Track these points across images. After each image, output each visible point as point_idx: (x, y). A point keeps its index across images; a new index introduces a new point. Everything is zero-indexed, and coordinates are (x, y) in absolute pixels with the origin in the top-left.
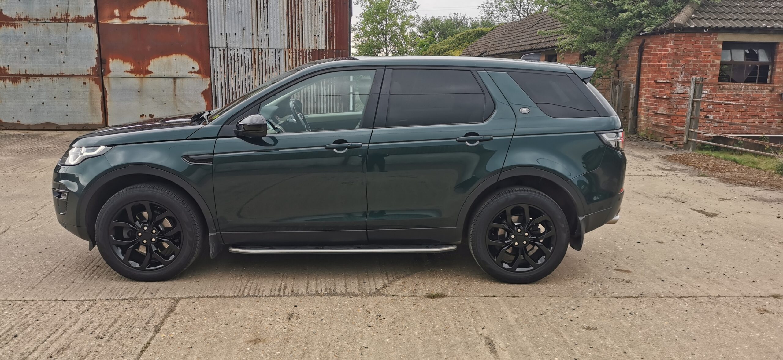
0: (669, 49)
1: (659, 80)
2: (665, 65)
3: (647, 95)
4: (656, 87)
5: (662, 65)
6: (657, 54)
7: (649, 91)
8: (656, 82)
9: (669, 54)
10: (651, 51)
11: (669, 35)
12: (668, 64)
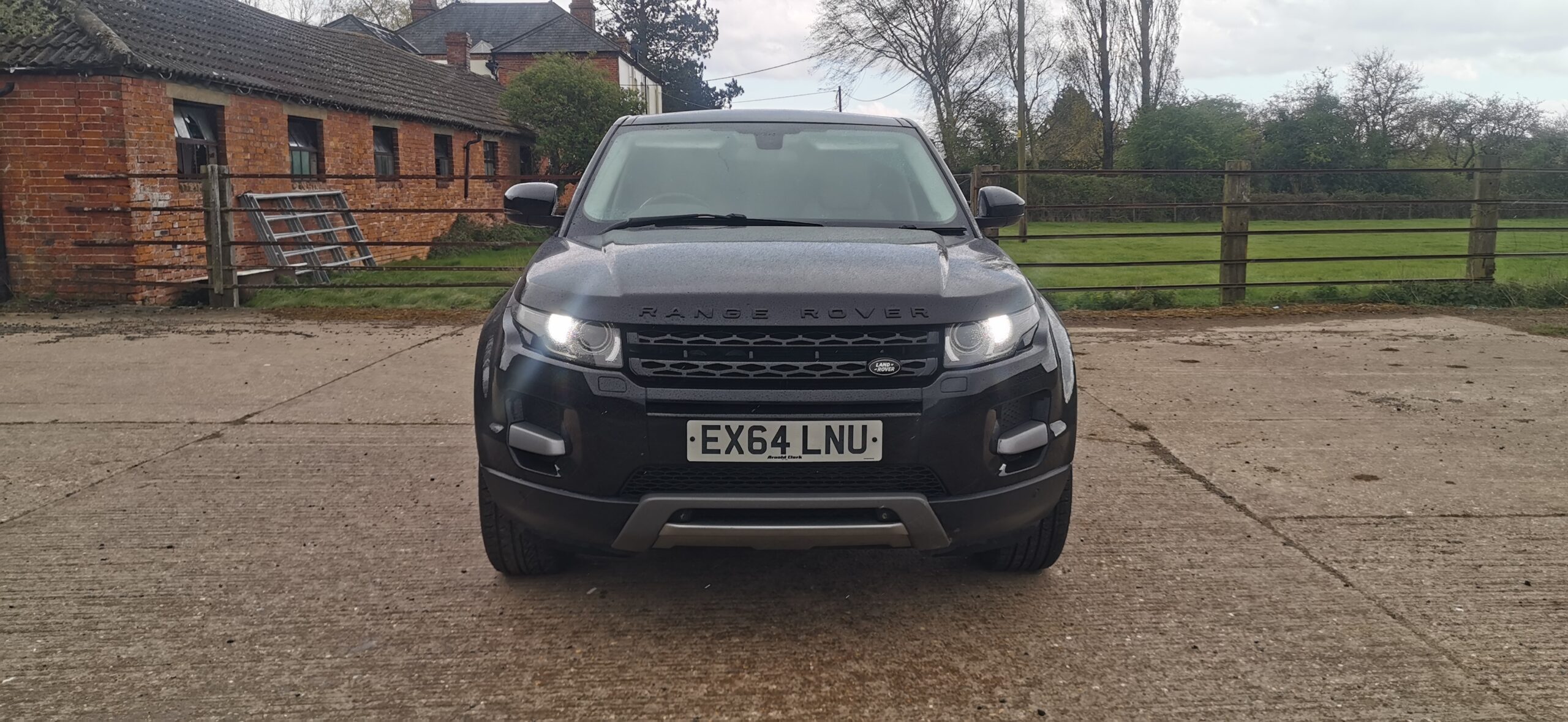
0: (105, 108)
1: (85, 173)
2: (97, 143)
3: (37, 208)
4: (70, 190)
5: (83, 142)
6: (60, 118)
7: (44, 199)
8: (71, 178)
9: (103, 119)
10: (33, 110)
11: (100, 78)
12: (107, 140)
